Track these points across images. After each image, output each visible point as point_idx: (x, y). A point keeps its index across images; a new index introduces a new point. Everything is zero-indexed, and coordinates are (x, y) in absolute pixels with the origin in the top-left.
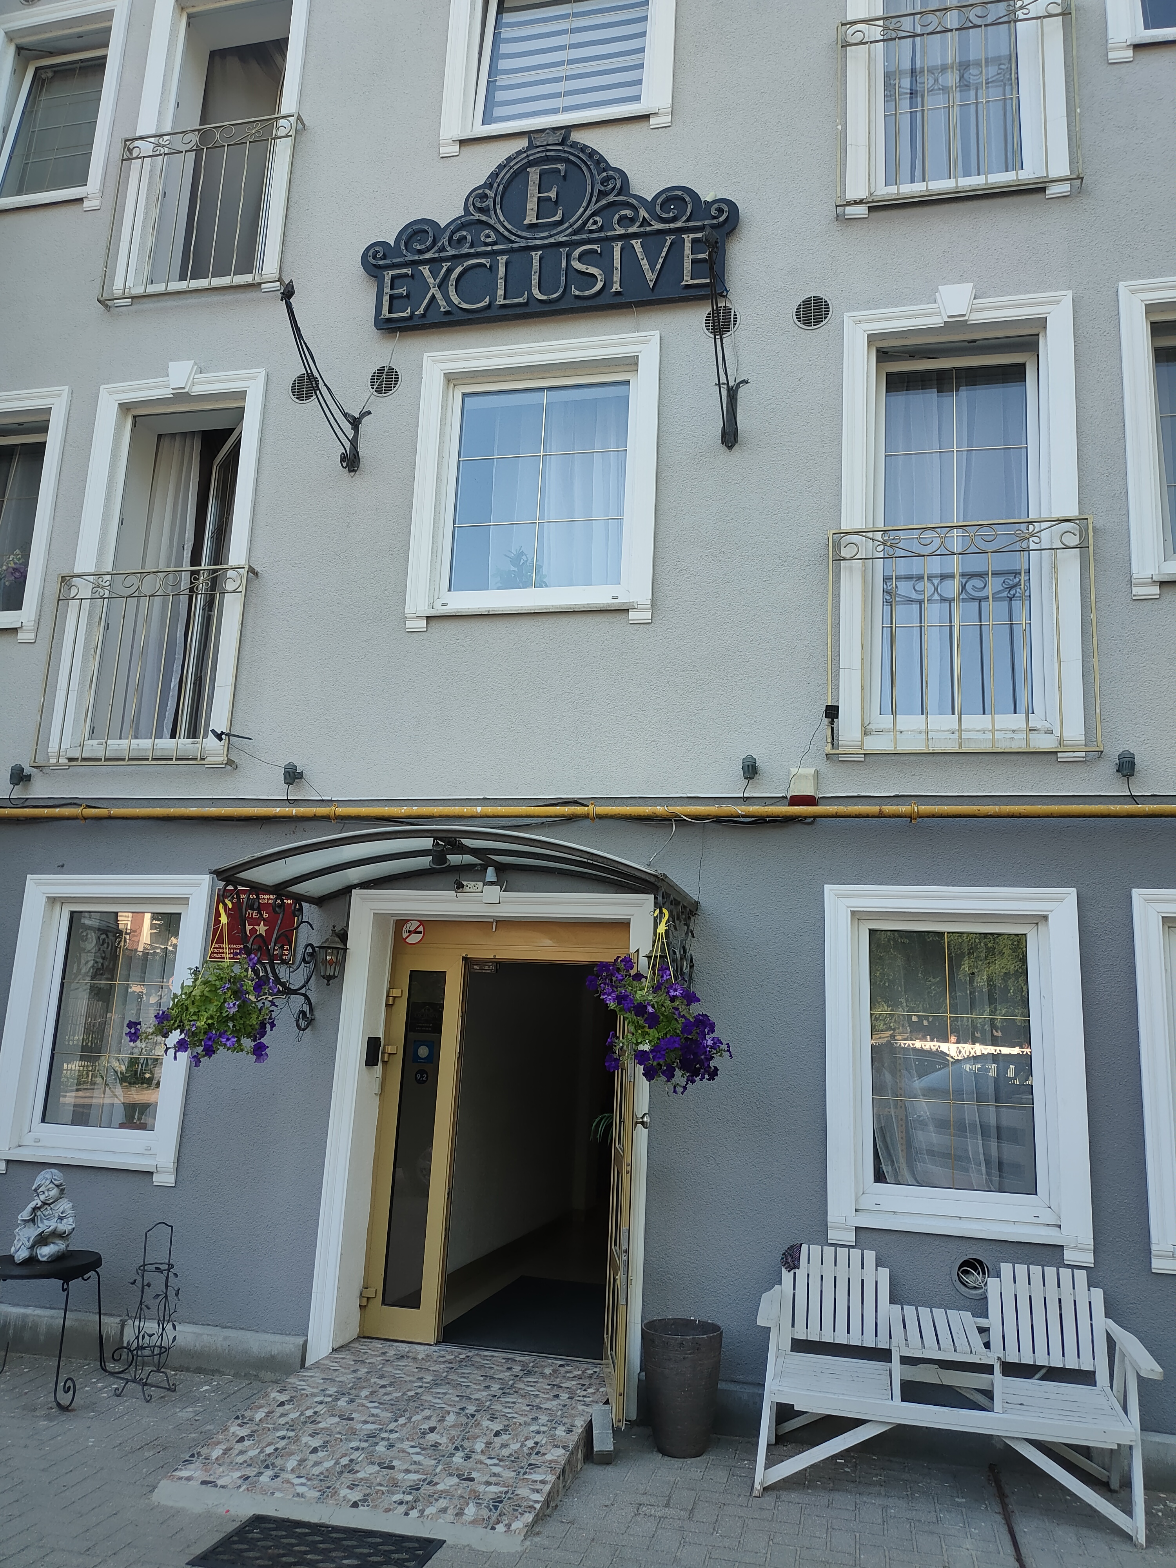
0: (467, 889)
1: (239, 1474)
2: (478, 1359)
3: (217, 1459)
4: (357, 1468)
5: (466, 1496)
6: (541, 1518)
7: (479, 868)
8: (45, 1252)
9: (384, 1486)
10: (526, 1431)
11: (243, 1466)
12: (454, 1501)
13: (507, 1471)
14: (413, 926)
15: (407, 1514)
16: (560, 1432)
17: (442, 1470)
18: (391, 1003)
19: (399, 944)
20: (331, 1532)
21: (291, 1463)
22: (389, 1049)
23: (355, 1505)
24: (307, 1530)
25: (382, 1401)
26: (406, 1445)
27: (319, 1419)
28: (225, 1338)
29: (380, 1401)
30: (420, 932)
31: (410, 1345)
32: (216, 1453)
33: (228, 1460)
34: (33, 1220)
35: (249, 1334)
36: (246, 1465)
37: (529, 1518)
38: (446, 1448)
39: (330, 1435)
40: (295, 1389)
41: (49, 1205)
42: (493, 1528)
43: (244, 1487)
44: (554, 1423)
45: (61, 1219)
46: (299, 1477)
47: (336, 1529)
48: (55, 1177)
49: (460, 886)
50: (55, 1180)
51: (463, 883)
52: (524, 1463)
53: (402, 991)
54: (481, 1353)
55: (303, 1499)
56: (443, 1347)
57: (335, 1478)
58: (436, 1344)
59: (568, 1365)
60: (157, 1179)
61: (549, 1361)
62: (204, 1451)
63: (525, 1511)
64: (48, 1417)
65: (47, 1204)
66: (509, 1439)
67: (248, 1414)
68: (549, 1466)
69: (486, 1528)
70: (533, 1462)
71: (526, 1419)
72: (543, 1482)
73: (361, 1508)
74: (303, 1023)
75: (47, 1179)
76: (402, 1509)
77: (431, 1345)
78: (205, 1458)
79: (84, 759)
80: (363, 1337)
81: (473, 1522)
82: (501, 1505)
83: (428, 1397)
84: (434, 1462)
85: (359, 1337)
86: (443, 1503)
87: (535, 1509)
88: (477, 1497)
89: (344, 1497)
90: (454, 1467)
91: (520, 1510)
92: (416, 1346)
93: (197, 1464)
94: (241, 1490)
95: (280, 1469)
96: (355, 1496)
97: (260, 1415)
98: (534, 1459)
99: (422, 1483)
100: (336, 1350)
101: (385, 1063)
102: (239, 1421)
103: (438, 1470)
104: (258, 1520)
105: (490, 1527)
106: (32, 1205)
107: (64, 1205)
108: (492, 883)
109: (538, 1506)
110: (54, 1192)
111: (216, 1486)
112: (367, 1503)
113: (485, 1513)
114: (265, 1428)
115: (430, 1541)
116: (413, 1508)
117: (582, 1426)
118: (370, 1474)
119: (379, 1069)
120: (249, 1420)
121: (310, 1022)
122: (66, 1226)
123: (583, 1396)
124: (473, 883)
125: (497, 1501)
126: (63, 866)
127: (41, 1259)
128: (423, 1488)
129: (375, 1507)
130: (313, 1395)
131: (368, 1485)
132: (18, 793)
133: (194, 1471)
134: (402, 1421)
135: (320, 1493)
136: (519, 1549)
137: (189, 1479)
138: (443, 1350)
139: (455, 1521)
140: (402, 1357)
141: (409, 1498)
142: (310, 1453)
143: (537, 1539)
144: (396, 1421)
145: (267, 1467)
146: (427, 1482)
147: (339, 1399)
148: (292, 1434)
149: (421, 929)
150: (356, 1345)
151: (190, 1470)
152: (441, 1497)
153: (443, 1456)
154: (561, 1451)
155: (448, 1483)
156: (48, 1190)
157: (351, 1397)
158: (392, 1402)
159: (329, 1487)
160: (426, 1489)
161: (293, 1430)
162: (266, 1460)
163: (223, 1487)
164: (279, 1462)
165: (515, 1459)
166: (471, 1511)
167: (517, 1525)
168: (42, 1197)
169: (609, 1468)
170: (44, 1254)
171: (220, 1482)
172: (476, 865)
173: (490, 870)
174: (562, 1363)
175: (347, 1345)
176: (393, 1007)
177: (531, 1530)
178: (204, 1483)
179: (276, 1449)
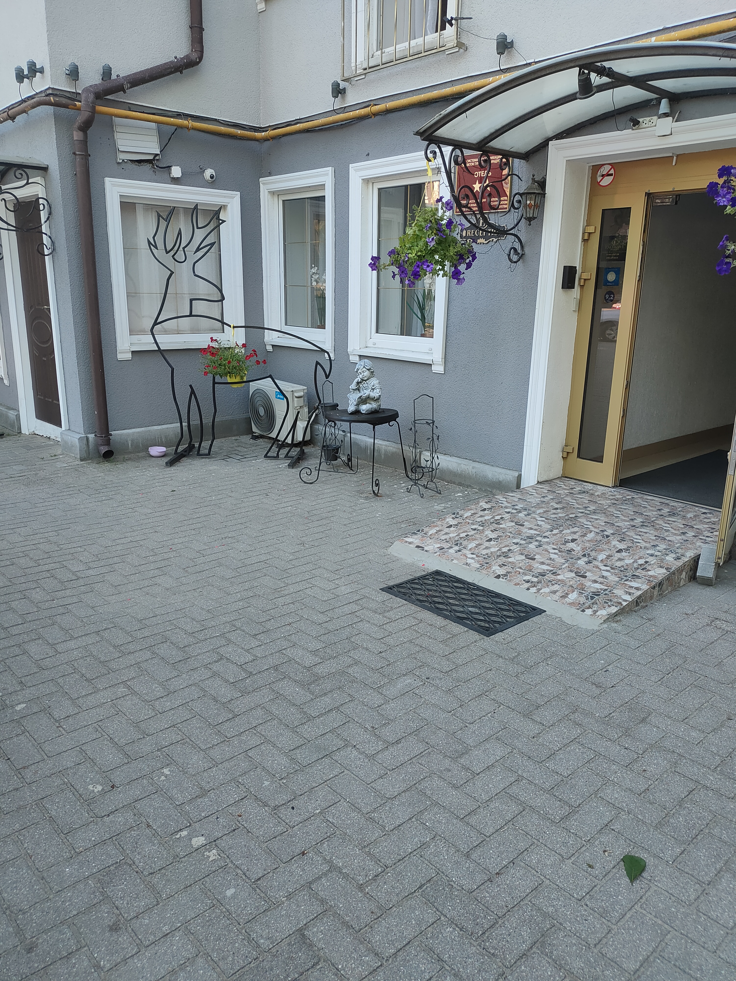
0: (644, 125)
1: (439, 545)
2: (639, 500)
3: (431, 535)
4: (510, 555)
5: (575, 586)
6: (623, 612)
7: (654, 102)
8: (364, 408)
9: (522, 569)
10: (642, 553)
11: (443, 541)
12: (564, 588)
13: (613, 576)
14: (605, 170)
15: (528, 589)
16: (670, 558)
17: (566, 567)
18: (586, 238)
19: (594, 186)
20: (474, 589)
21: (472, 545)
22: (585, 276)
23: (498, 577)
24: (461, 585)
25: (549, 518)
26: (549, 548)
27: (502, 522)
28: (473, 468)
29: (547, 517)
30: (611, 175)
31: (594, 485)
32: (433, 531)
33: (436, 537)
34: (358, 389)
35: (487, 467)
36: (445, 541)
37: (614, 610)
38: (577, 554)
39: (504, 533)
40: (497, 502)
41: (366, 381)
42: (583, 611)
43: (438, 553)
44: (668, 551)
45: (373, 389)
46: (472, 554)
47: (479, 588)
48: (366, 365)
49: (636, 123)
50: (366, 366)
51: (638, 119)
52: (630, 574)
53: (595, 227)
54: (645, 497)
55: (468, 567)
56: (618, 490)
57: (494, 558)
58: (613, 487)
59: (710, 513)
60: (435, 369)
61: (697, 509)
62: (426, 529)
63: (613, 605)
64: (367, 498)
65: (364, 380)
66: (626, 556)
67: (461, 512)
68: (648, 579)
69: (578, 609)
70: (637, 574)
71: (646, 545)
72: (637, 589)
73: (501, 579)
74: (515, 258)
75: (362, 365)
76: (527, 585)
77: (610, 487)
78: (424, 534)
79: (370, 68)
80: (564, 477)
81: (571, 604)
82: (596, 597)
83: (583, 520)
84: (563, 561)
85: (562, 477)
86: (556, 587)
87: (622, 605)
88: (582, 589)
89: (494, 571)
90: (576, 566)
91: (609, 604)
92: (599, 487)
93: (419, 536)
94: (435, 555)
95: (464, 548)
96: (501, 571)
97: (468, 514)
98: (638, 573)
99: (548, 572)
100: (540, 483)
101: (582, 287)
102: (454, 516)
103: (564, 567)
104: (438, 573)
105: (581, 609)
106: (356, 380)
107: (374, 382)
108: (666, 115)
109: (624, 604)
110: (367, 373)
111: (423, 550)
112: (506, 577)
113: (582, 600)
114: (467, 522)
115: (534, 609)
116: (534, 586)
117: (690, 557)
118: (517, 560)
119: (576, 292)
120: (460, 516)
121: (521, 257)
122: (375, 394)
123: (707, 536)
124: (648, 119)
125: (597, 594)
126: (368, 155)
127: (363, 412)
128: (548, 575)
129: (510, 581)
130: (506, 507)
131: (512, 566)
132: (338, 104)
133: (415, 540)
134: (555, 532)
135: (480, 566)
136: (596, 628)
137: (410, 543)
138: (617, 492)
139: (558, 601)
140: (584, 492)
141: (535, 580)
142: (486, 541)
143: (614, 625)
144: (552, 531)
145: (457, 545)
146: (552, 572)
147: (521, 512)
148: (482, 528)
149: (612, 172)
150: (557, 481)
151: (414, 538)
152: (556, 584)
153: (572, 558)
154: (664, 571)
155: (566, 575)
156: (363, 372)
157: (530, 512)
158: (555, 519)
159: (487, 563)
160: (550, 577)
161: (483, 526)
162: (458, 541)
163: (426, 551)
164: (465, 543)
165: (624, 569)
166: (573, 596)
167: (603, 613)
168: (361, 376)
169: (708, 589)
170: (363, 409)
171: (426, 548)
172: (652, 100)
173: (664, 102)
174: (706, 511)
175: (551, 480)
176: (589, 241)
177: (613, 617)
178: (418, 547)
179: (467, 536)
